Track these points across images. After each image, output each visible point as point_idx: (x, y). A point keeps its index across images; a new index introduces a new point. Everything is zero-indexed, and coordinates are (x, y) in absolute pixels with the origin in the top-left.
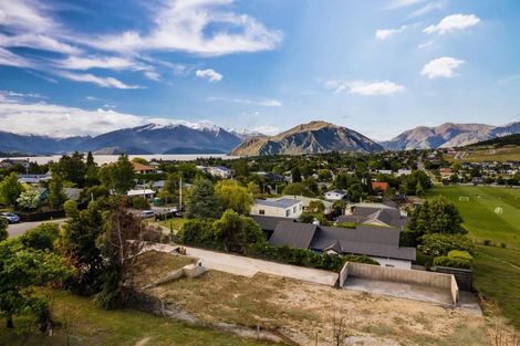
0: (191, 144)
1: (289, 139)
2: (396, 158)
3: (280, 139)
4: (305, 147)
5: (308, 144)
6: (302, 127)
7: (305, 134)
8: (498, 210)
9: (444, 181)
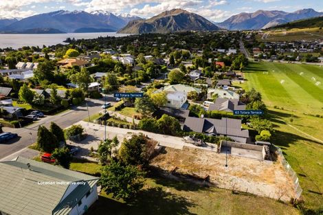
0: (91, 25)
1: (158, 21)
2: (227, 38)
3: (152, 21)
4: (168, 27)
5: (170, 25)
6: (167, 12)
7: (169, 18)
8: (282, 82)
9: (255, 57)
